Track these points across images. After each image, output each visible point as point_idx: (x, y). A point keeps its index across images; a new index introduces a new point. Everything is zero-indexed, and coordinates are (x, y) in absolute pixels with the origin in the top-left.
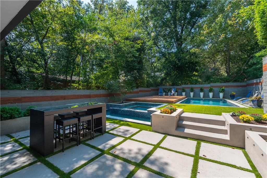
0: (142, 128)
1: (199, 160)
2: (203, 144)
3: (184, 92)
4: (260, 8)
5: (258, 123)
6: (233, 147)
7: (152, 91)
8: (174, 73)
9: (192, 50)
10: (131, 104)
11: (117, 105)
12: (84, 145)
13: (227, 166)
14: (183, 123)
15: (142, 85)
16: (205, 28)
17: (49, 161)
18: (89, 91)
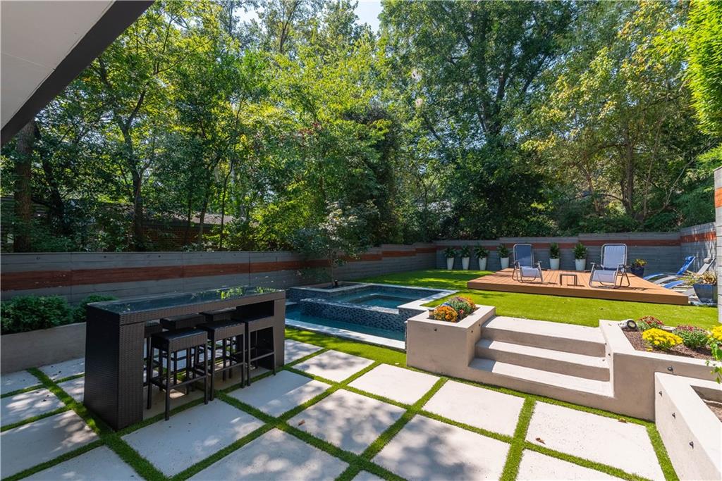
0: (382, 357)
1: (524, 452)
2: (541, 407)
3: (506, 257)
4: (700, 37)
5: (694, 353)
6: (624, 416)
7: (417, 254)
8: (479, 205)
9: (526, 144)
10: (358, 290)
11: (319, 292)
12: (223, 402)
13: (599, 472)
14: (491, 347)
15: (391, 238)
16: (562, 84)
17: (129, 444)
18: (246, 254)
